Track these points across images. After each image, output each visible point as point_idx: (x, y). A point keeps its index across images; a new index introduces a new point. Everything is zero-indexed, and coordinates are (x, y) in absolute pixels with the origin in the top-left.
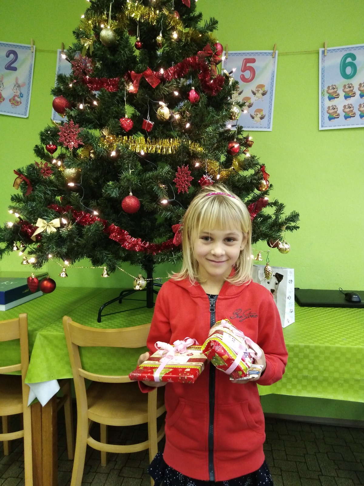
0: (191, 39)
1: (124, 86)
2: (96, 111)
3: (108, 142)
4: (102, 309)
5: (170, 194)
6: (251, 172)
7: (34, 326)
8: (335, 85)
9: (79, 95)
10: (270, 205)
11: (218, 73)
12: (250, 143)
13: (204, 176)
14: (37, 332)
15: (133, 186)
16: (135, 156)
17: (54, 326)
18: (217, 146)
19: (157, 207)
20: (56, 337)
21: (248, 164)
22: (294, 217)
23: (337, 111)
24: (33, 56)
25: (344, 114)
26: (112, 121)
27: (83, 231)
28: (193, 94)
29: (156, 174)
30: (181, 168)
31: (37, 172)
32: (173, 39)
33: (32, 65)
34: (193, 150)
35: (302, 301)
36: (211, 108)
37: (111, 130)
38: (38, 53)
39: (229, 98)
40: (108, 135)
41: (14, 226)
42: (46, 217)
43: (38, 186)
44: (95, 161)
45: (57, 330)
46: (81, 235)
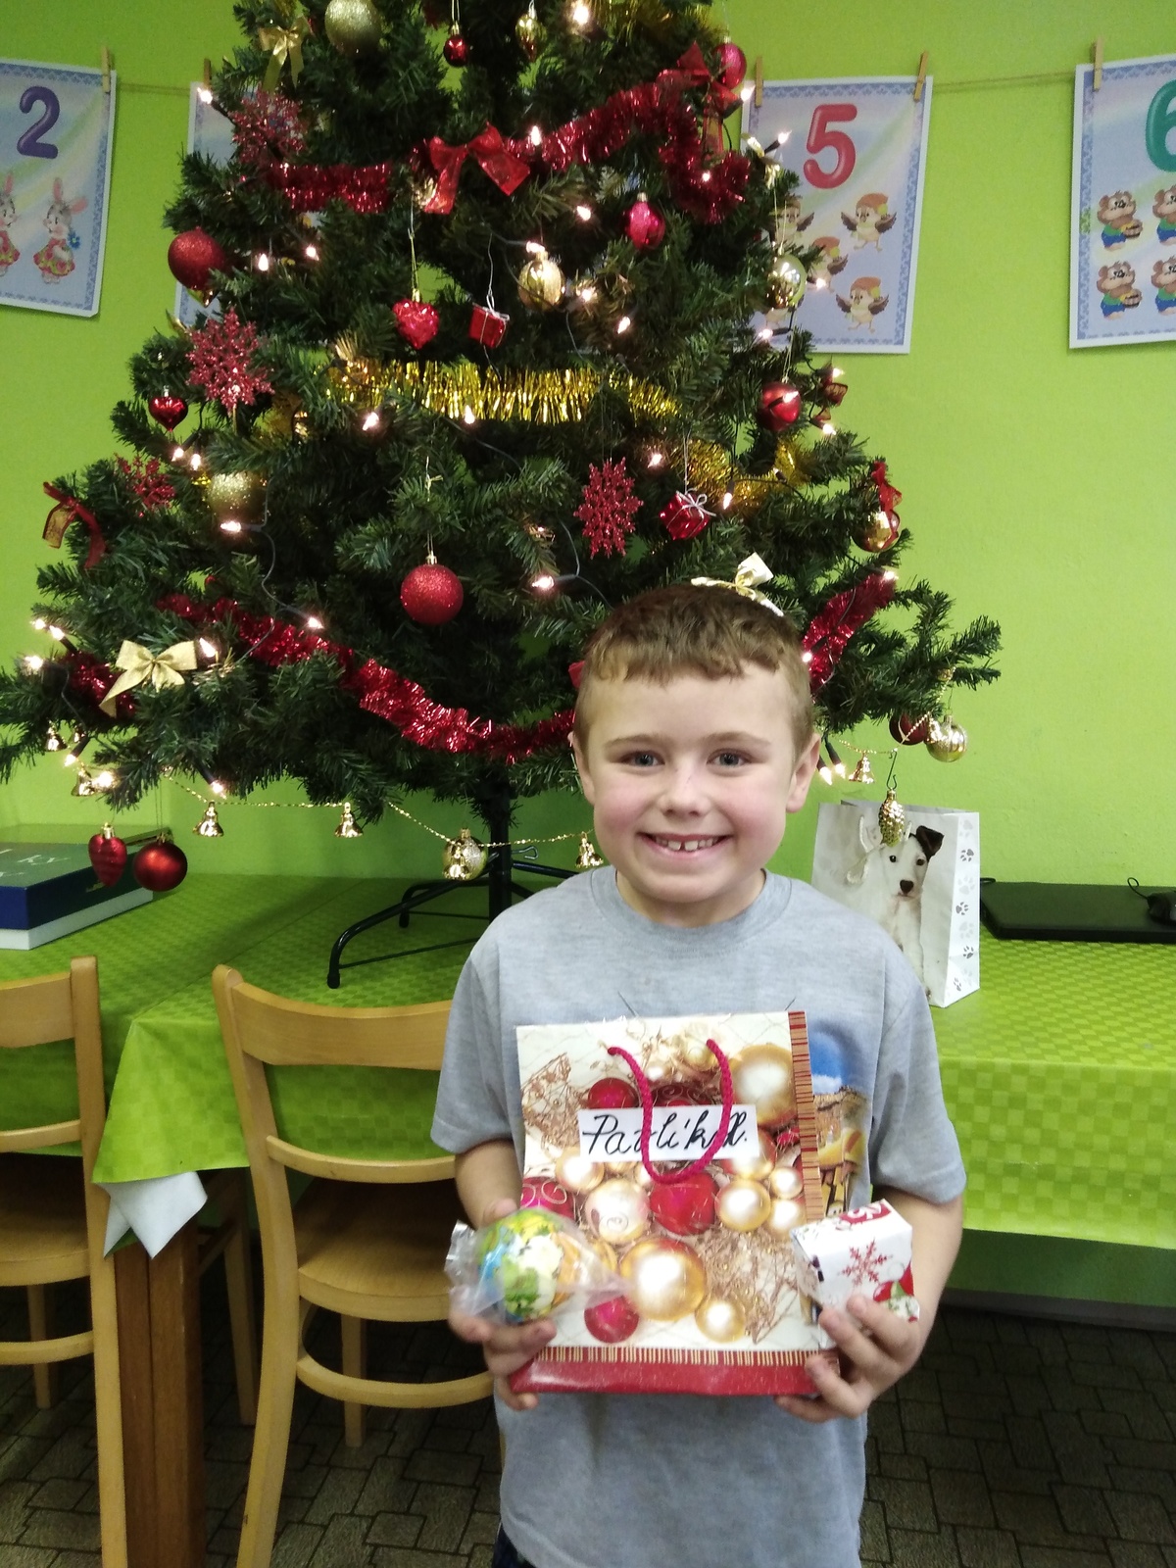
0: (637, 30)
1: (408, 191)
2: (314, 279)
3: (352, 381)
4: (344, 944)
5: (562, 561)
6: (838, 486)
7: (122, 999)
8: (1126, 194)
9: (256, 229)
10: (903, 598)
11: (726, 146)
12: (836, 390)
13: (680, 496)
14: (130, 1017)
15: (437, 529)
16: (446, 430)
17: (185, 998)
18: (723, 394)
19: (518, 605)
20: (191, 1034)
21: (828, 462)
22: (983, 638)
23: (1133, 281)
24: (108, 108)
25: (1156, 291)
26: (366, 313)
27: (271, 681)
28: (641, 216)
29: (515, 488)
30: (600, 469)
31: (119, 490)
32: (575, 25)
33: (106, 138)
34: (640, 410)
35: (1005, 919)
36: (702, 268)
37: (364, 341)
38: (124, 95)
39: (765, 234)
40: (355, 360)
41: (48, 668)
42: (149, 638)
43: (124, 536)
44: (310, 449)
45: (194, 1013)
46: (264, 696)
